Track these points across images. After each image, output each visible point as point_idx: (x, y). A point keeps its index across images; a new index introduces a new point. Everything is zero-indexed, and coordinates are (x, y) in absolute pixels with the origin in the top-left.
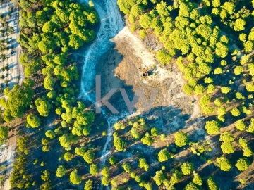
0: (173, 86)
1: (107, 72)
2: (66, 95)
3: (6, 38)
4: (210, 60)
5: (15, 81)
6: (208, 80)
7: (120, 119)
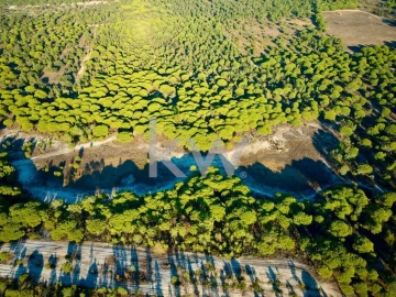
0: (291, 134)
5: (299, 274)
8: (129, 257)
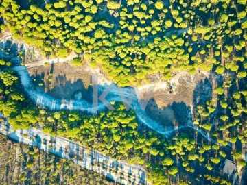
0: (185, 79)
1: (158, 113)
3: (108, 168)
4: (182, 51)
5: (141, 173)
6: (193, 59)
7: (191, 119)
8: (75, 148)
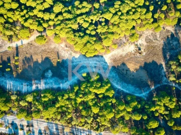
0: (151, 38)
1: (131, 76)
2: (147, 107)
4: (145, 10)
6: (156, 16)
7: (165, 76)
